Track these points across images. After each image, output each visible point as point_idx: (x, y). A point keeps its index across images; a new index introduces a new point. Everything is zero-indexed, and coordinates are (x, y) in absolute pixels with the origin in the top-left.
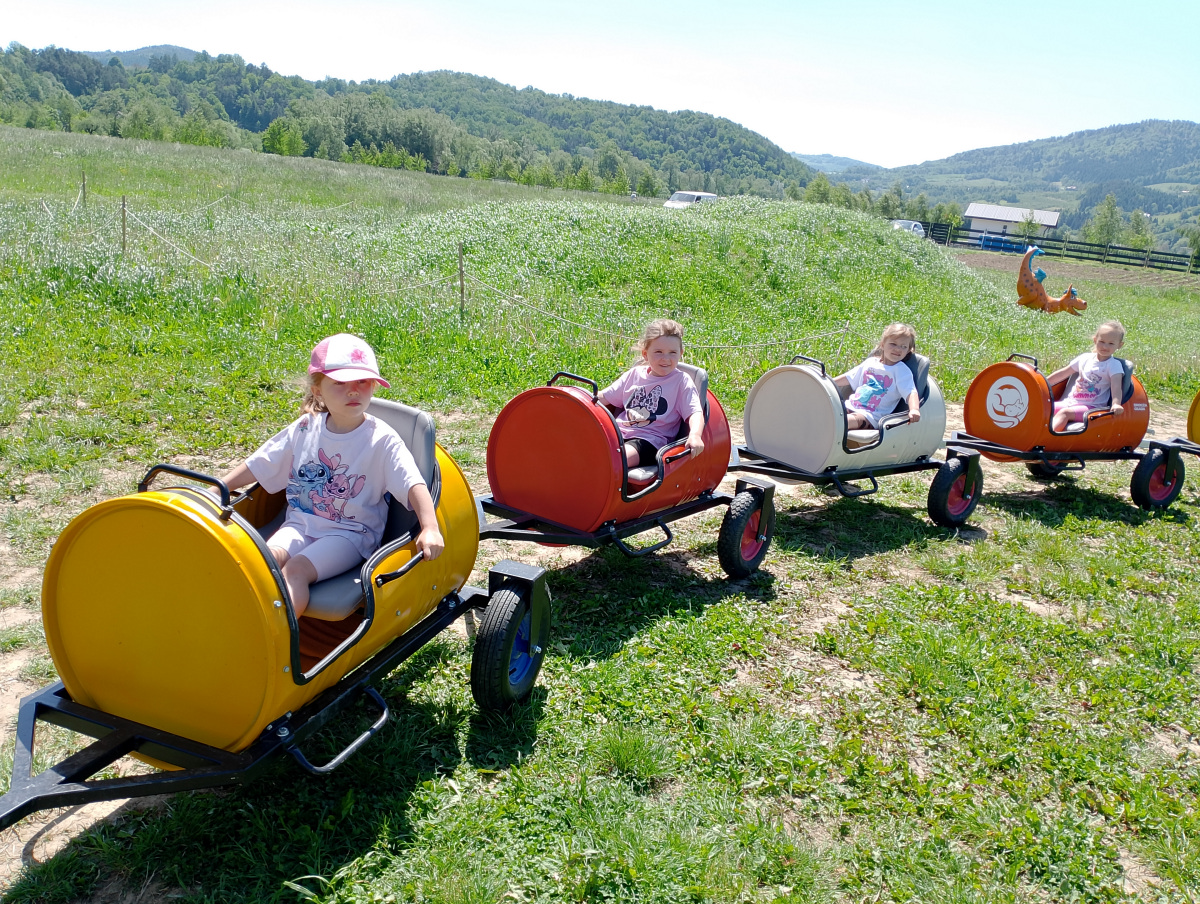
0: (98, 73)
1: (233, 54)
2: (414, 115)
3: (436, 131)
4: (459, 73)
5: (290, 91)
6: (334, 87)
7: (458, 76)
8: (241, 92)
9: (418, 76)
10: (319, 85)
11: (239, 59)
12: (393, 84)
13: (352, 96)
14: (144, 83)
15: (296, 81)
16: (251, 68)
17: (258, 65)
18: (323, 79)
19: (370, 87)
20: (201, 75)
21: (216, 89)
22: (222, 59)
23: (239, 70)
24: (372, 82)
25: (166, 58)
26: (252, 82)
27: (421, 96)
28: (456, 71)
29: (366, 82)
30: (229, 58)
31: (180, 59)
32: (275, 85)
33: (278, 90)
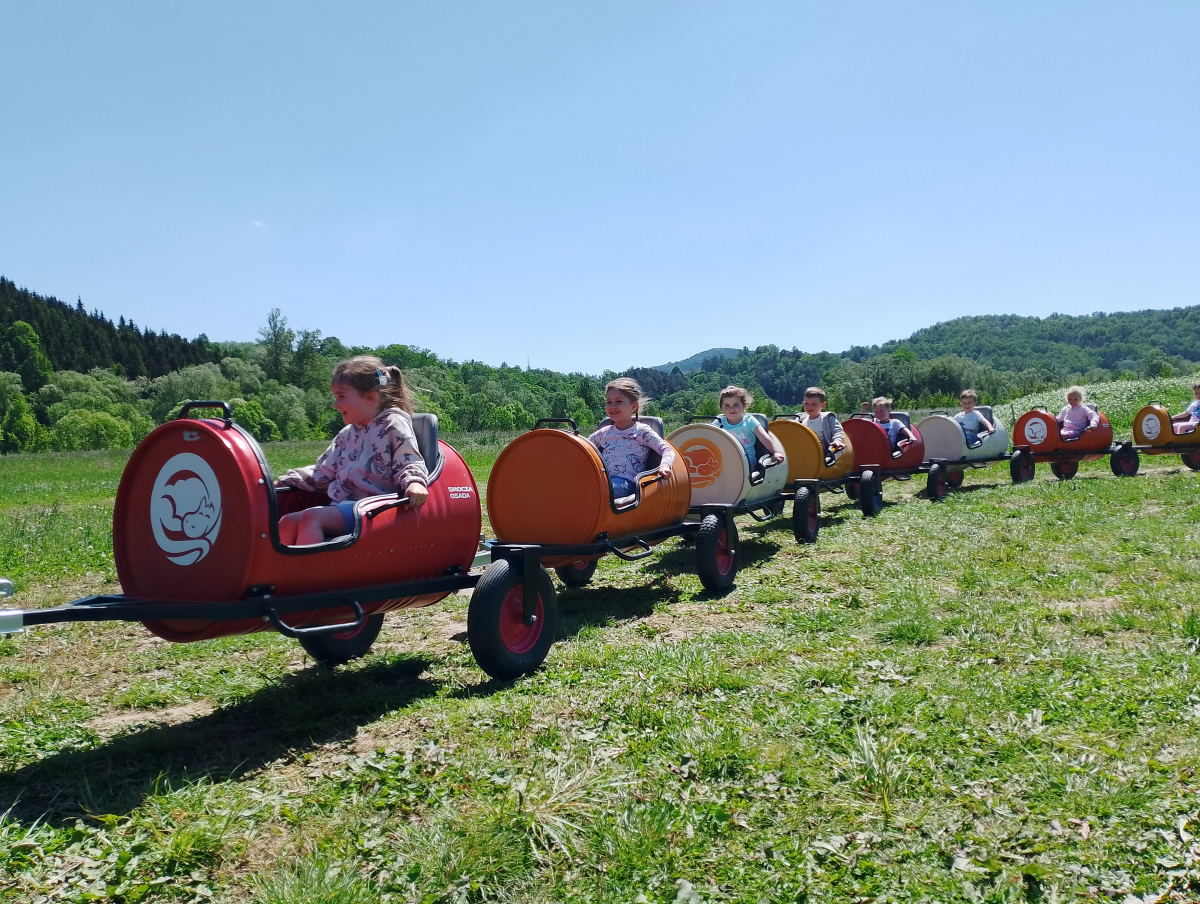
0: (665, 381)
1: (768, 345)
2: (936, 362)
3: (961, 374)
4: (977, 317)
5: (819, 366)
6: (858, 354)
7: (976, 320)
8: (778, 374)
9: (936, 328)
10: (844, 355)
11: (774, 348)
12: (914, 340)
13: (878, 358)
14: (700, 382)
15: (824, 356)
16: (784, 353)
17: (790, 349)
18: (847, 349)
19: (891, 347)
20: (743, 368)
21: (756, 377)
22: (759, 351)
23: (775, 357)
24: (892, 342)
25: (714, 359)
26: (786, 364)
27: (942, 345)
28: (973, 316)
29: (887, 344)
30: (766, 349)
31: (726, 357)
32: (805, 364)
33: (809, 367)
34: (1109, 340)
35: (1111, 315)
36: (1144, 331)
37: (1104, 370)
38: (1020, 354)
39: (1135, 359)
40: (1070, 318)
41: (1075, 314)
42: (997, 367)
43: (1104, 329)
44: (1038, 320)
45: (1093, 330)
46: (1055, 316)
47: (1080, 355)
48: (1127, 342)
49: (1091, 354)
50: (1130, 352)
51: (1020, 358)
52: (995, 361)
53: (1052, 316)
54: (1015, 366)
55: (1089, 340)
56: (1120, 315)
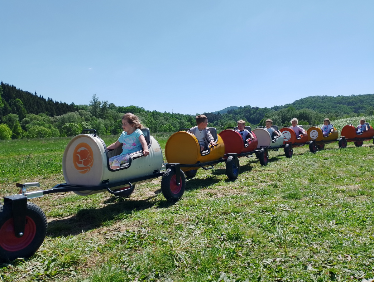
0: (215, 117)
1: (248, 105)
2: (301, 111)
3: (309, 115)
4: (314, 96)
5: (264, 112)
6: (276, 108)
7: (314, 97)
8: (251, 115)
9: (301, 100)
10: (272, 108)
11: (250, 106)
12: (294, 104)
13: (283, 109)
14: (226, 117)
15: (265, 109)
16: (253, 108)
17: (255, 107)
18: (273, 107)
19: (287, 106)
20: (240, 112)
21: (244, 115)
22: (245, 107)
23: (250, 109)
24: (287, 104)
25: (231, 110)
26: (253, 111)
27: (303, 105)
28: (313, 96)
29: (286, 105)
30: (247, 106)
31: (235, 109)
32: (260, 111)
33: (261, 112)
34: (356, 103)
35: (357, 96)
36: (367, 101)
37: (355, 113)
38: (328, 108)
39: (365, 110)
40: (344, 96)
41: (345, 96)
42: (320, 112)
43: (355, 100)
44: (334, 97)
45: (351, 100)
46: (339, 96)
47: (347, 108)
48: (362, 104)
49: (351, 108)
50: (363, 107)
51: (328, 109)
52: (320, 110)
53: (338, 96)
54: (326, 112)
55: (350, 104)
56: (360, 96)
